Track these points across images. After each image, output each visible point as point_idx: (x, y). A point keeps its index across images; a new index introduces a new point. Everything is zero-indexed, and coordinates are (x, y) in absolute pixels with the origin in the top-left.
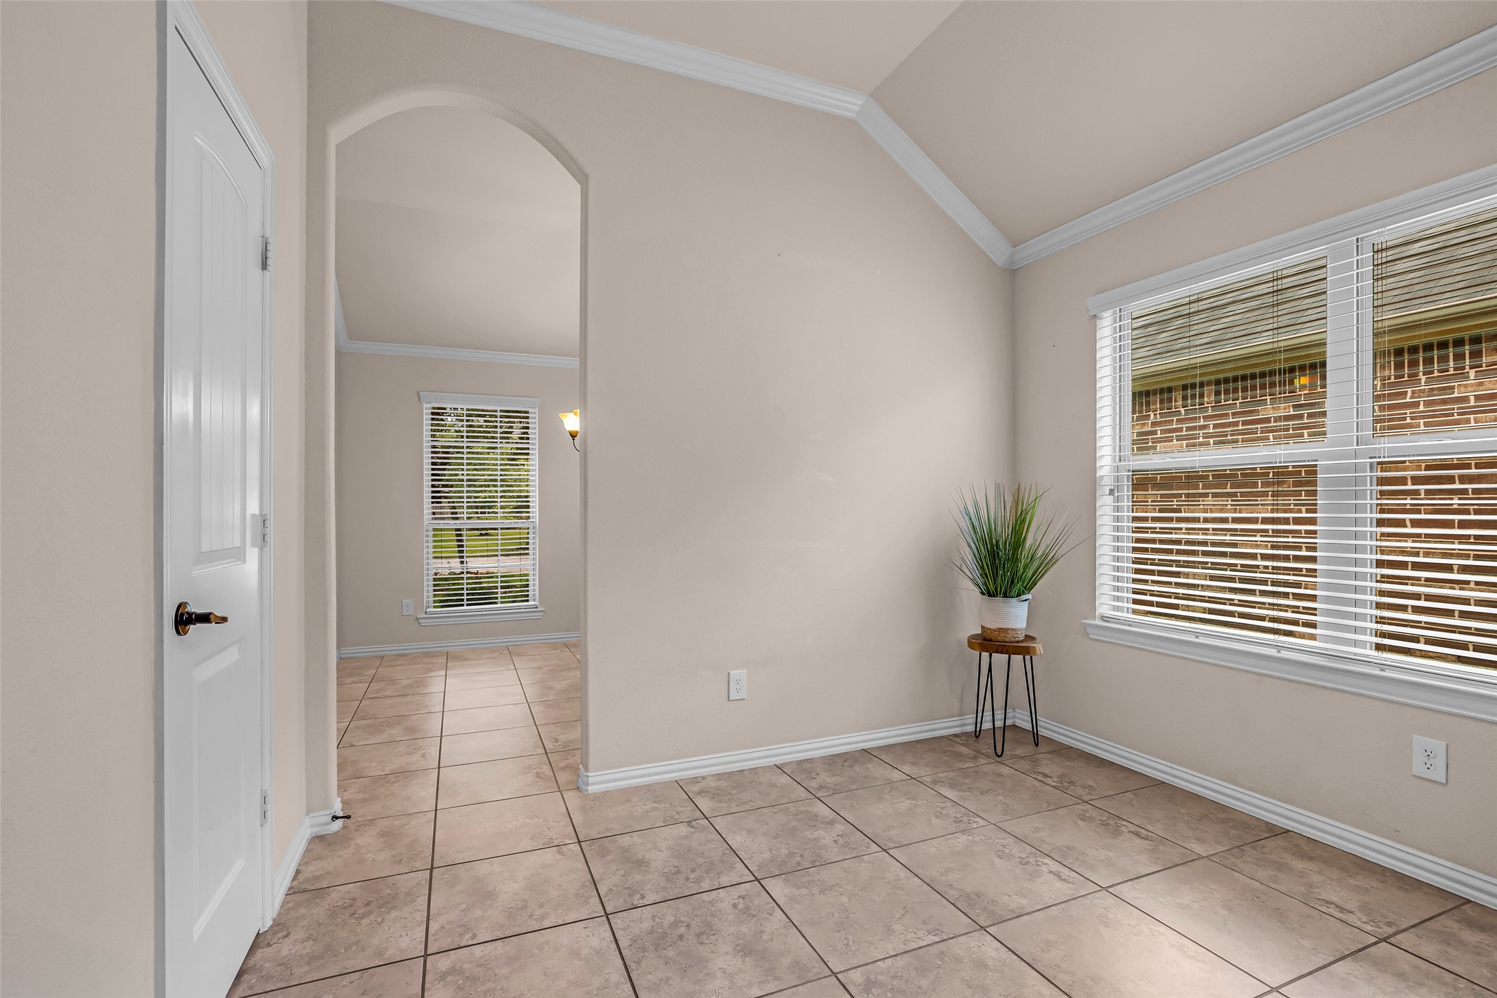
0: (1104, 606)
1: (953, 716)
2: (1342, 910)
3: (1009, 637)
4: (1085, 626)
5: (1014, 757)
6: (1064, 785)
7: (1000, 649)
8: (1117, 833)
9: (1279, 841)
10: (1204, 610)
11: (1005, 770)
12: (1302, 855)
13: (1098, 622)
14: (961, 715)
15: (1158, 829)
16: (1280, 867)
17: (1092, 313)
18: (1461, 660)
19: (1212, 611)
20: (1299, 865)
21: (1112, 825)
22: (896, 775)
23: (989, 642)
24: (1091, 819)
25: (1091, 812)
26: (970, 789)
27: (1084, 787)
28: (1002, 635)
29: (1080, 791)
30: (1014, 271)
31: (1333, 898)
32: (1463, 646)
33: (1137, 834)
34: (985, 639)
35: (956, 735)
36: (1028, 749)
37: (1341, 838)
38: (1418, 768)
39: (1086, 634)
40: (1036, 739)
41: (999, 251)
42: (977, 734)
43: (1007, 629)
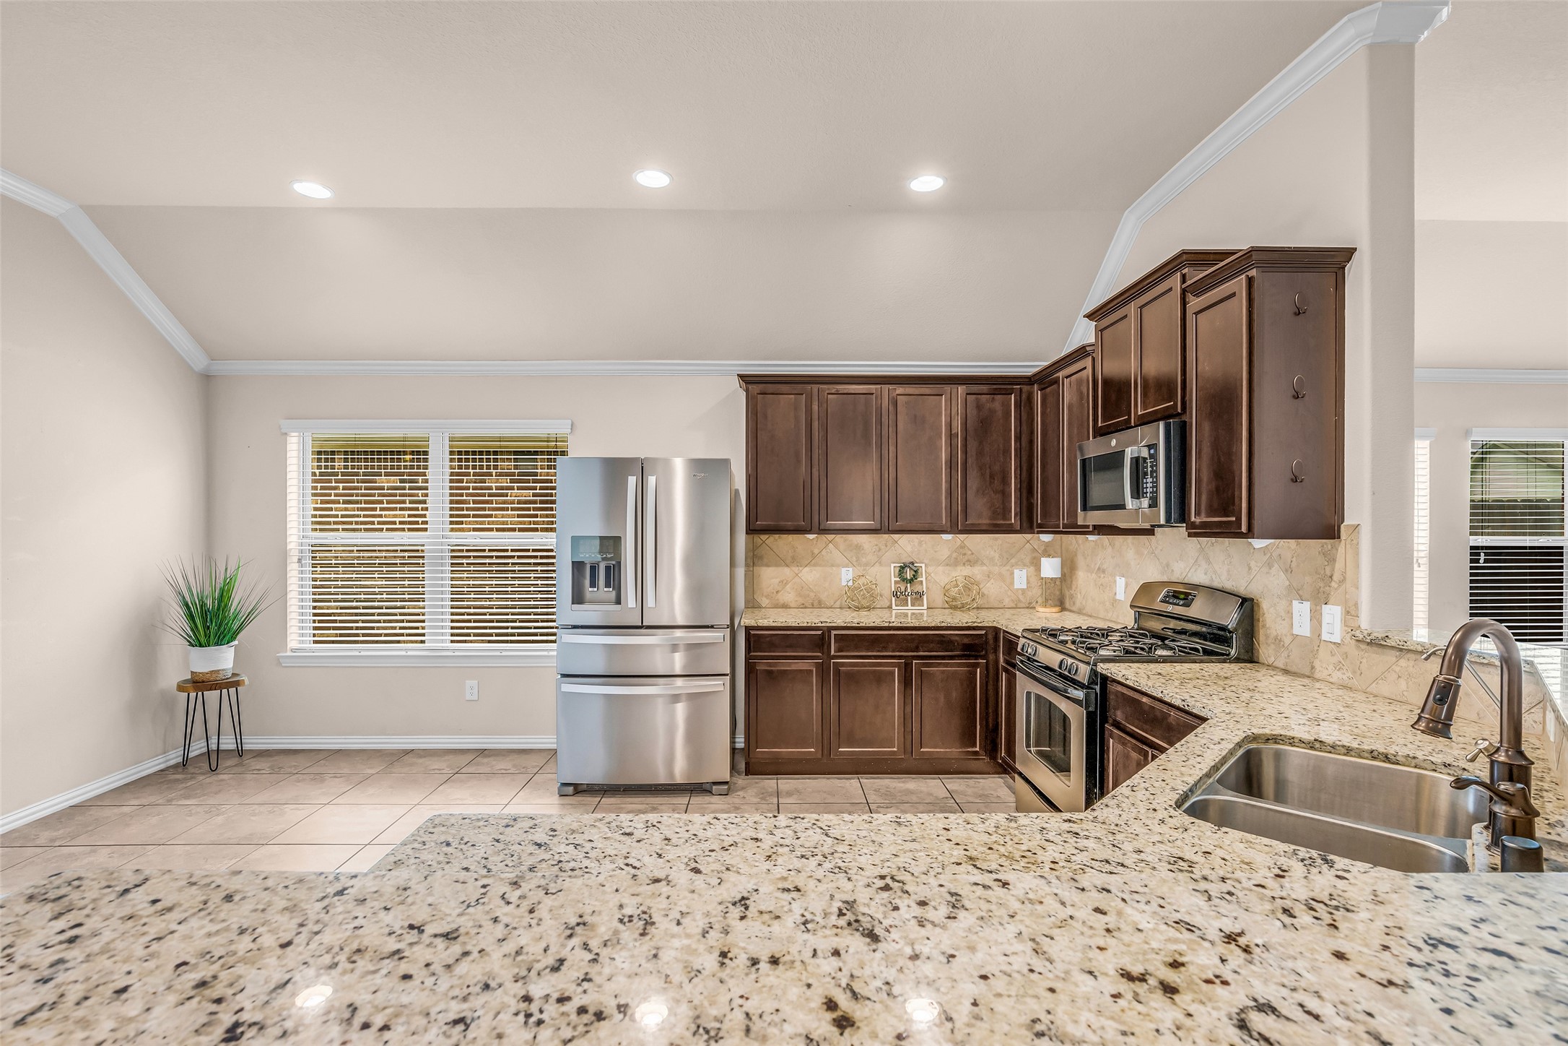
0: (293, 641)
1: (157, 756)
2: (440, 770)
3: (221, 676)
4: (278, 659)
5: (227, 768)
6: (275, 770)
7: (214, 687)
8: (323, 781)
9: (410, 755)
10: (336, 635)
11: (222, 777)
12: (421, 757)
13: (289, 653)
14: (165, 753)
15: (346, 771)
16: (411, 765)
17: (284, 431)
18: (489, 642)
19: (341, 635)
20: (421, 761)
21: (319, 778)
22: (125, 809)
23: (200, 684)
24: (304, 780)
25: (301, 777)
26: (204, 795)
27: (290, 767)
28: (214, 675)
29: (289, 770)
30: (208, 376)
31: (436, 767)
32: (491, 635)
33: (335, 777)
34: (194, 682)
35: (162, 771)
36: (235, 761)
37: (438, 743)
38: (468, 697)
39: (279, 664)
40: (240, 752)
41: (199, 361)
42: (185, 763)
43: (219, 671)
